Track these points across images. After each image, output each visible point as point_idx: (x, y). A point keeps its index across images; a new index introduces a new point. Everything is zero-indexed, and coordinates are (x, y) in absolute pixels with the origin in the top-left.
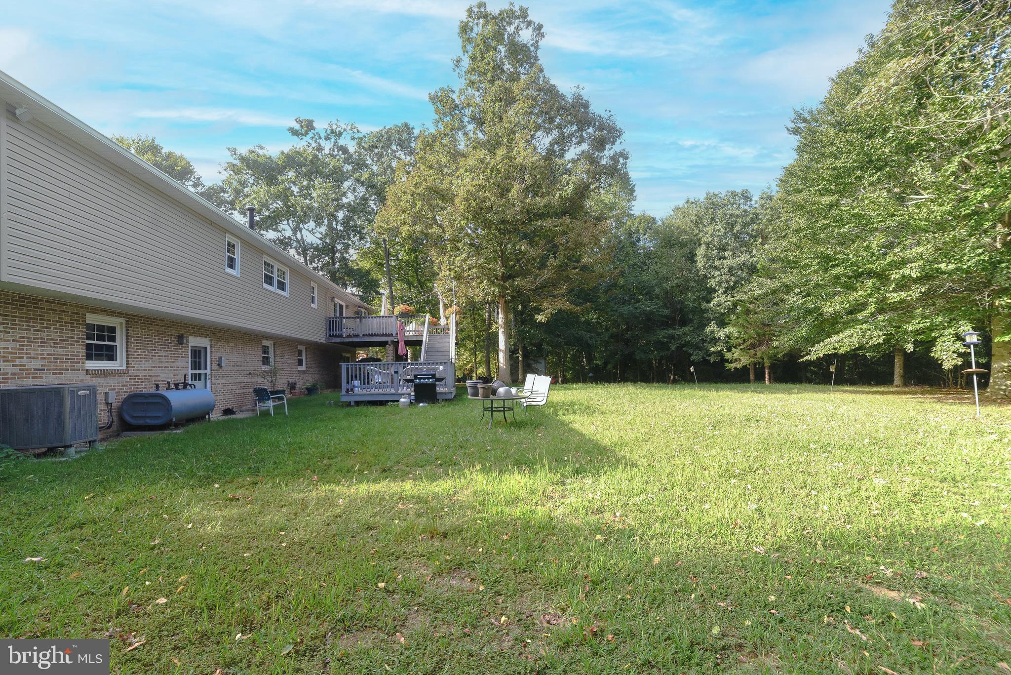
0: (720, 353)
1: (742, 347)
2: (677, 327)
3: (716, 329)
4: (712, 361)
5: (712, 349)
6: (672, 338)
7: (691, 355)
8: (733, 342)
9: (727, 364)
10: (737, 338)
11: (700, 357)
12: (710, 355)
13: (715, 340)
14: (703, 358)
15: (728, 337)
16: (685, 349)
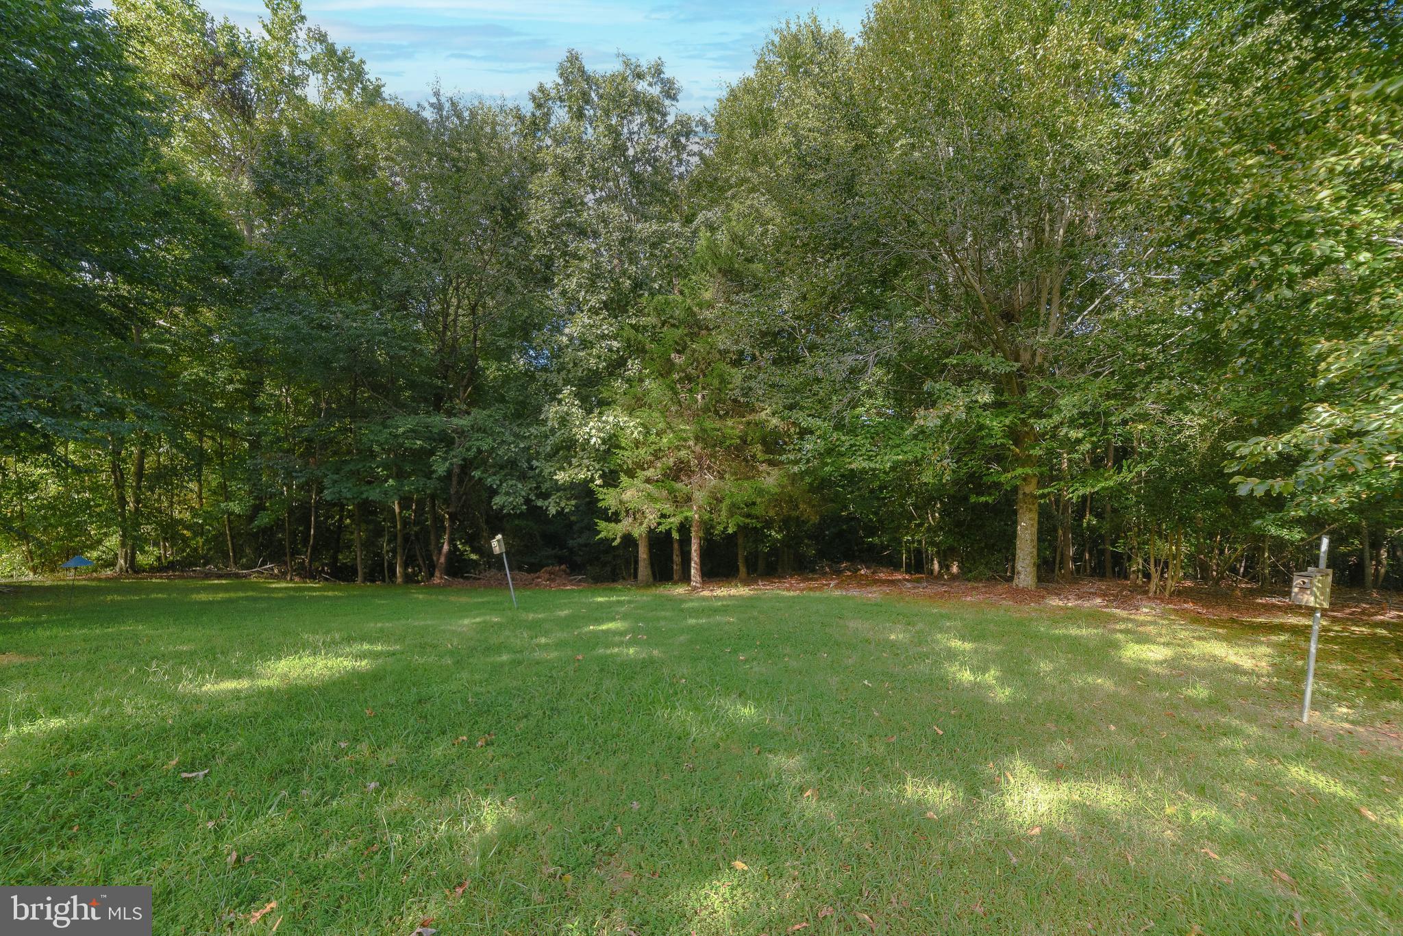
0: (584, 492)
1: (650, 473)
2: (460, 405)
3: (577, 412)
4: (553, 511)
5: (561, 477)
6: (446, 440)
7: (493, 492)
8: (626, 457)
9: (602, 525)
10: (637, 444)
11: (520, 500)
12: (545, 496)
13: (567, 449)
14: (527, 501)
15: (612, 442)
16: (477, 474)
